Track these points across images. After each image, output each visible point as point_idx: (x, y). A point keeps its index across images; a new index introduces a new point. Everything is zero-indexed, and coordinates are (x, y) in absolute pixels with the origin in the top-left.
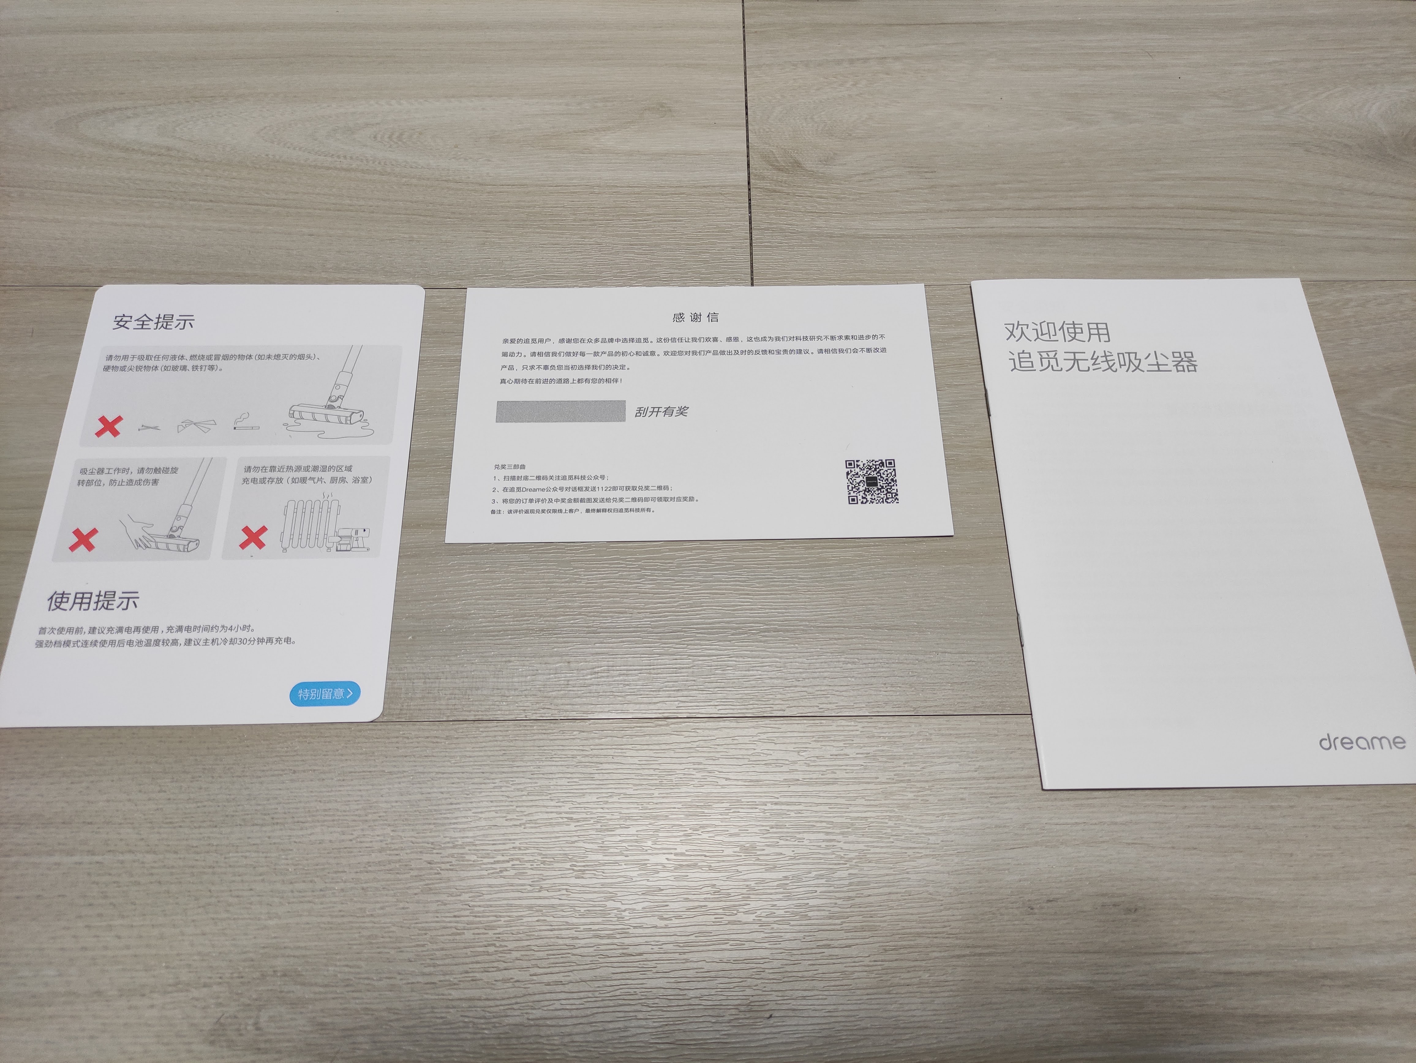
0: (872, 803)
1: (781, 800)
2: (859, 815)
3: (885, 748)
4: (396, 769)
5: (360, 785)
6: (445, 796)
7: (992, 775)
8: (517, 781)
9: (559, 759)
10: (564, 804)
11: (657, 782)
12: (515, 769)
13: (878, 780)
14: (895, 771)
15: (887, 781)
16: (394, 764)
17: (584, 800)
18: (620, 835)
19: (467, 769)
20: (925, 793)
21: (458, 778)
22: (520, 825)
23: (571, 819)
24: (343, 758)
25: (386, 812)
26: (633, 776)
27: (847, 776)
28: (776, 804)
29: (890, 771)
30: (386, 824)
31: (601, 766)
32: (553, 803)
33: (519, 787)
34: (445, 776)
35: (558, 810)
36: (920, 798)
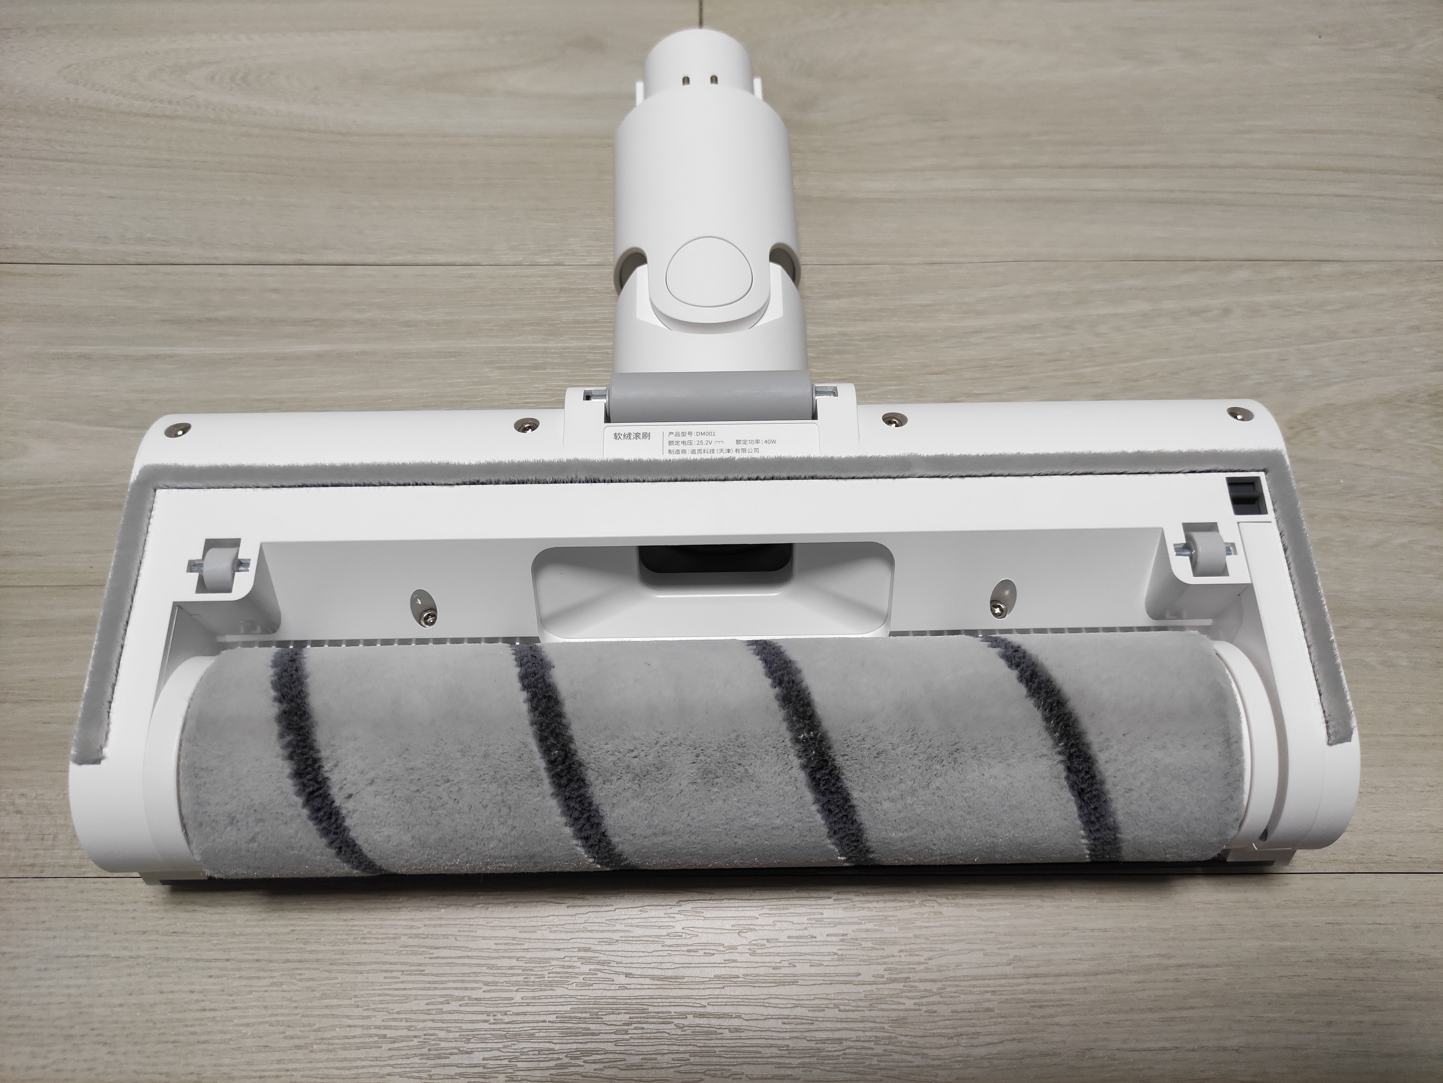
0: (850, 1015)
1: (710, 1009)
2: (830, 1035)
3: (870, 926)
4: (126, 953)
5: (70, 978)
6: (195, 997)
7: (1034, 971)
8: (307, 974)
9: (374, 941)
10: (375, 1013)
11: (521, 978)
12: (307, 956)
13: (860, 978)
14: (885, 963)
15: (873, 979)
16: (126, 944)
17: (407, 1006)
18: (457, 1066)
19: (233, 955)
20: (931, 999)
21: (221, 969)
22: (306, 1047)
23: (385, 1036)
24: (51, 934)
25: (101, 1022)
26: (484, 969)
27: (813, 970)
28: (701, 1015)
29: (879, 964)
30: (99, 1043)
31: (437, 953)
32: (357, 1012)
33: (309, 984)
34: (199, 964)
35: (366, 1022)
36: (924, 1008)
